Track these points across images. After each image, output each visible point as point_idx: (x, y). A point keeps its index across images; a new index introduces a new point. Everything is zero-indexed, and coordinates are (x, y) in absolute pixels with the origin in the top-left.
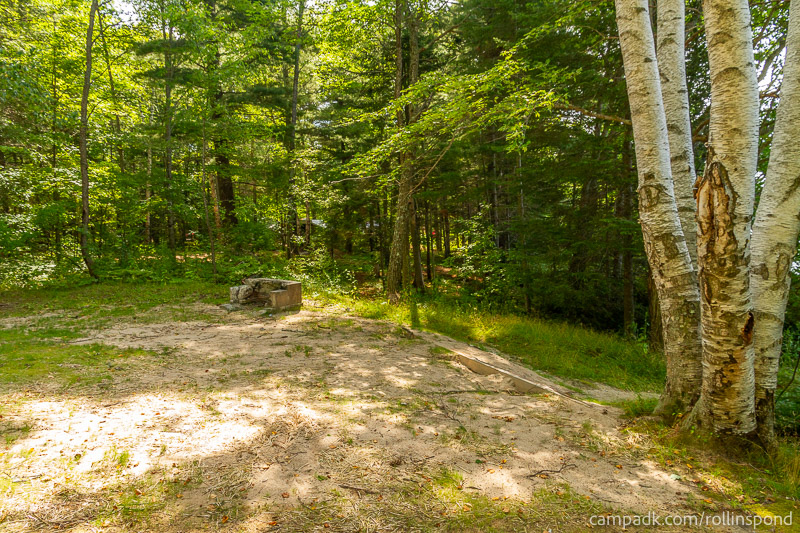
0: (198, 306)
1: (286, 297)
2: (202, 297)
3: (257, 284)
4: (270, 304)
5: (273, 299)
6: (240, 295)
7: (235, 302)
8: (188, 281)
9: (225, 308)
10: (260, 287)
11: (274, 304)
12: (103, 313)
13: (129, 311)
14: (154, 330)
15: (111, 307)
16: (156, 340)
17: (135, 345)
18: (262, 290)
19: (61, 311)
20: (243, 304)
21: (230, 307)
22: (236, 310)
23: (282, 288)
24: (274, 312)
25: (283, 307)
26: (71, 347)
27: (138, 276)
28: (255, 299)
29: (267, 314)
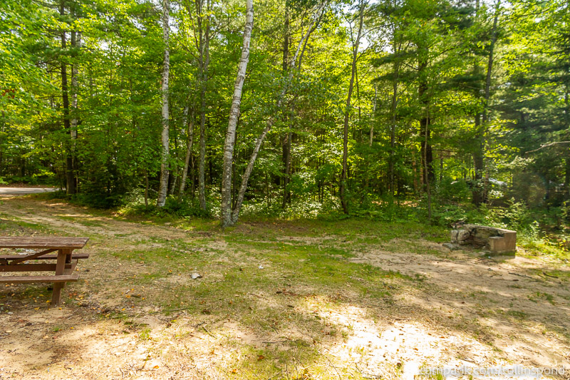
0: (424, 243)
1: (503, 243)
2: (423, 235)
3: (473, 229)
4: (488, 248)
5: (492, 244)
6: (459, 237)
7: (455, 242)
8: (409, 221)
9: (448, 247)
10: (476, 232)
11: (492, 248)
12: (360, 240)
13: (375, 241)
14: (401, 258)
15: (363, 237)
16: (407, 267)
17: (394, 269)
18: (478, 235)
19: (334, 236)
20: (462, 245)
21: (451, 246)
22: (457, 249)
23: (499, 235)
24: (492, 255)
25: (500, 252)
26: (351, 263)
27: (374, 216)
28: (473, 242)
29: (487, 255)
